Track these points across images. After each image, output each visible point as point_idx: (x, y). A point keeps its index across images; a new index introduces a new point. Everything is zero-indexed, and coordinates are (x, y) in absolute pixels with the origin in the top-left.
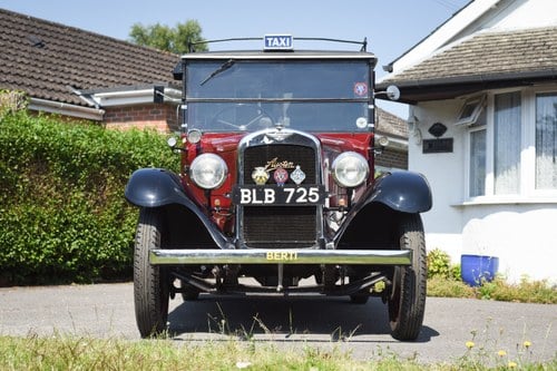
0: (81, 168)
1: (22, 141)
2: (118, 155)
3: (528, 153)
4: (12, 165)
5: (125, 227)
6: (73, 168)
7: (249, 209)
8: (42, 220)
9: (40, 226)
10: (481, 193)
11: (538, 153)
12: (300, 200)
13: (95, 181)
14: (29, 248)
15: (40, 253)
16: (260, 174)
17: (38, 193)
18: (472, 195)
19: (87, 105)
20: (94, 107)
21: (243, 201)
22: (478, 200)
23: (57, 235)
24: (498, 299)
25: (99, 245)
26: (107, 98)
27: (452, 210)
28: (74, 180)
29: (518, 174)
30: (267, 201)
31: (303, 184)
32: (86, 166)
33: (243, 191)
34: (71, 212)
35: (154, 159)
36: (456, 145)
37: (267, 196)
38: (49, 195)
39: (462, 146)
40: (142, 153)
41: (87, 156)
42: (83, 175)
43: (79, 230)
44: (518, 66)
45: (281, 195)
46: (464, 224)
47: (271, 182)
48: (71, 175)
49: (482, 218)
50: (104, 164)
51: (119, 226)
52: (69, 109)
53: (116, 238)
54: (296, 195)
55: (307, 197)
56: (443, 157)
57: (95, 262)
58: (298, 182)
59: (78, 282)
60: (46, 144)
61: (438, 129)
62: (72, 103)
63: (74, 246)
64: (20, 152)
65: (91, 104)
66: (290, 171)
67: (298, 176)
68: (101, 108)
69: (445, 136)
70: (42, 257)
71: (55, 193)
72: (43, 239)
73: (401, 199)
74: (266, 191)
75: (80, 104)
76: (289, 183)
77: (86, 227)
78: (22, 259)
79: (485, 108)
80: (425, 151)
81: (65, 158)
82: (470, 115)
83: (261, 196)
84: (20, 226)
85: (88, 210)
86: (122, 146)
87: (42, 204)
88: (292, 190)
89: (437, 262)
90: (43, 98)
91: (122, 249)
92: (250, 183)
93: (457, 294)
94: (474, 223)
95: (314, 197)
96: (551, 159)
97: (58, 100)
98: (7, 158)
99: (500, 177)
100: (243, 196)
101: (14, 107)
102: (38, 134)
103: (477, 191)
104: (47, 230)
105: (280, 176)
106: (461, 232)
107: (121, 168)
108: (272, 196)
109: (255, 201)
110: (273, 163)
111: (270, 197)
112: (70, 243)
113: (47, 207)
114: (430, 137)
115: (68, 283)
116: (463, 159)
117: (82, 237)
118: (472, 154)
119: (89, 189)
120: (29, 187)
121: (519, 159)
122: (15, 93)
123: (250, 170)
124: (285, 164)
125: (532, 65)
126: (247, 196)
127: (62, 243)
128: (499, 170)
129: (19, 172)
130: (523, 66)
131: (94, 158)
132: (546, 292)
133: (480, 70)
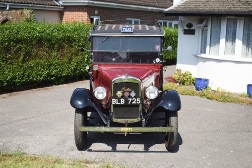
0: (55, 44)
1: (33, 36)
2: (69, 37)
3: (223, 41)
4: (30, 46)
5: (72, 63)
6: (52, 44)
7: (115, 106)
8: (42, 65)
9: (41, 67)
10: (205, 53)
11: (227, 40)
12: (134, 103)
13: (61, 47)
14: (37, 75)
15: (41, 76)
16: (119, 94)
17: (40, 55)
18: (201, 52)
19: (57, 5)
20: (59, 6)
21: (113, 103)
22: (203, 55)
23: (47, 69)
24: (208, 98)
25: (63, 70)
26: (64, 2)
27: (194, 57)
28: (53, 48)
29: (218, 48)
30: (121, 103)
31: (135, 97)
32: (57, 42)
33: (113, 99)
34: (52, 60)
35: (82, 37)
36: (196, 32)
37: (122, 101)
38: (44, 55)
39: (198, 33)
40: (78, 35)
41: (57, 39)
42: (56, 46)
43: (55, 66)
44: (221, 8)
45: (127, 101)
46: (198, 63)
47: (123, 97)
48: (51, 46)
49: (204, 62)
50: (64, 41)
51: (70, 63)
52: (50, 8)
53: (69, 68)
54: (132, 101)
55: (136, 102)
56: (191, 36)
57: (61, 77)
58: (133, 96)
59: (56, 84)
60: (42, 36)
61: (190, 25)
62: (51, 5)
63: (54, 72)
64: (32, 41)
65: (59, 4)
66: (130, 92)
67: (133, 94)
68: (62, 6)
69: (192, 28)
70: (42, 78)
71: (46, 54)
72: (42, 71)
73: (170, 105)
74: (121, 99)
75: (54, 5)
76: (130, 97)
77: (58, 65)
78: (35, 80)
79: (208, 21)
80: (184, 34)
81: (49, 41)
82: (202, 23)
83: (119, 101)
84: (33, 67)
85: (58, 59)
86: (70, 33)
87: (41, 58)
88: (131, 99)
89: (187, 77)
90: (40, 4)
91: (71, 71)
92: (116, 97)
93: (193, 94)
94: (201, 63)
95: (138, 102)
96: (231, 43)
97: (46, 5)
98: (27, 44)
99: (212, 48)
100: (113, 101)
101: (29, 16)
102: (39, 32)
103: (203, 51)
104: (43, 68)
105: (126, 94)
106: (196, 65)
107: (70, 42)
108: (123, 101)
109: (117, 103)
110: (124, 89)
111: (123, 102)
112: (52, 71)
113: (43, 60)
114: (187, 28)
115: (52, 85)
116: (198, 38)
117: (57, 69)
118: (202, 34)
119: (58, 51)
120: (36, 53)
121: (219, 42)
122: (29, 11)
123: (115, 92)
124: (128, 89)
125: (226, 8)
126: (114, 101)
127: (50, 72)
128: (212, 45)
129: (32, 48)
130: (223, 8)
131: (60, 39)
132: (225, 98)
133: (206, 8)
